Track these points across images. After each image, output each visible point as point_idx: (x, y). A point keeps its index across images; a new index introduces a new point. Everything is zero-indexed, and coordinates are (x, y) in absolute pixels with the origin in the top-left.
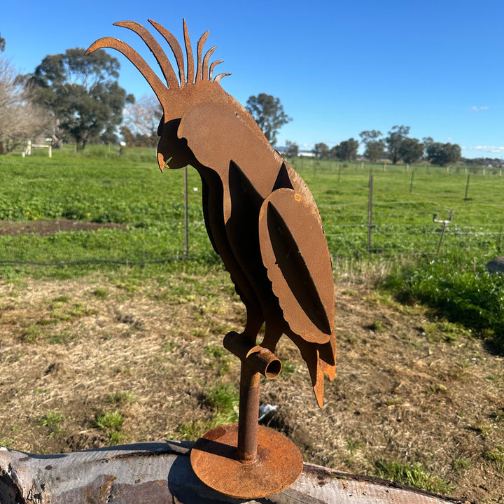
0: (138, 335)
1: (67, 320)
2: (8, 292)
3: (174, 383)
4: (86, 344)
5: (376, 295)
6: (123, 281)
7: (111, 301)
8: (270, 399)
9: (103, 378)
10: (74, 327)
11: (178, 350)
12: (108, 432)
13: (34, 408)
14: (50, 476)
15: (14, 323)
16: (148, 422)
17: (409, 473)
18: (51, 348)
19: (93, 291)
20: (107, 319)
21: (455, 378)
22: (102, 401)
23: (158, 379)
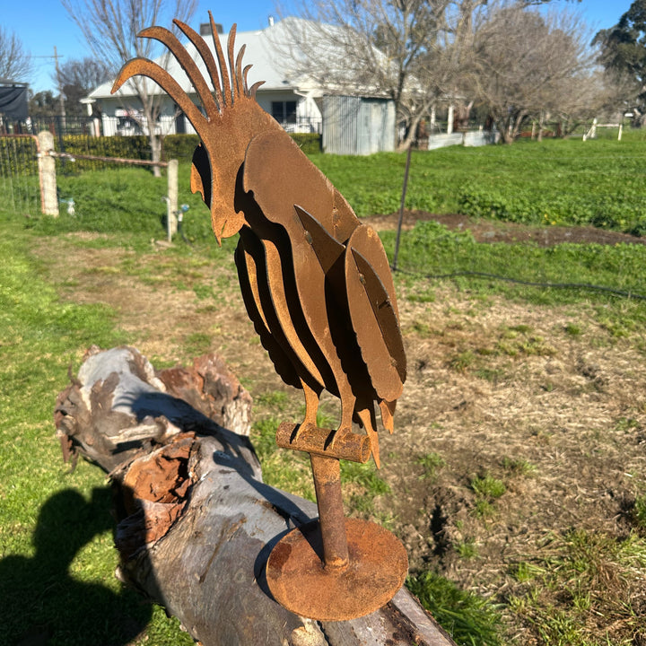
0: (592, 396)
1: (512, 354)
2: (468, 309)
3: (600, 473)
4: (518, 389)
6: (613, 320)
7: (582, 343)
9: (513, 436)
10: (516, 365)
11: (636, 433)
13: (423, 443)
14: (220, 496)
15: (452, 345)
16: (536, 507)
18: (475, 382)
19: (566, 326)
20: (562, 365)
22: (497, 461)
23: (581, 461)
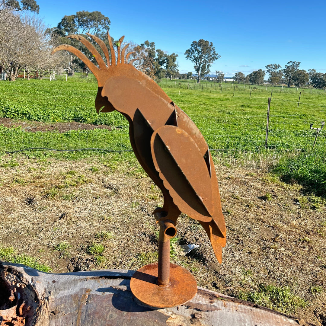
0: (116, 196)
1: (74, 186)
2: (39, 167)
3: (136, 227)
4: (84, 201)
5: (269, 176)
6: (108, 162)
7: (101, 174)
8: (195, 241)
9: (94, 223)
10: (78, 190)
11: (140, 207)
12: (95, 256)
13: (52, 239)
14: (55, 287)
15: (42, 187)
16: (119, 251)
17: (280, 293)
18: (64, 203)
19: (90, 168)
20: (98, 186)
21: (316, 233)
22: (93, 237)
23: (126, 225)
